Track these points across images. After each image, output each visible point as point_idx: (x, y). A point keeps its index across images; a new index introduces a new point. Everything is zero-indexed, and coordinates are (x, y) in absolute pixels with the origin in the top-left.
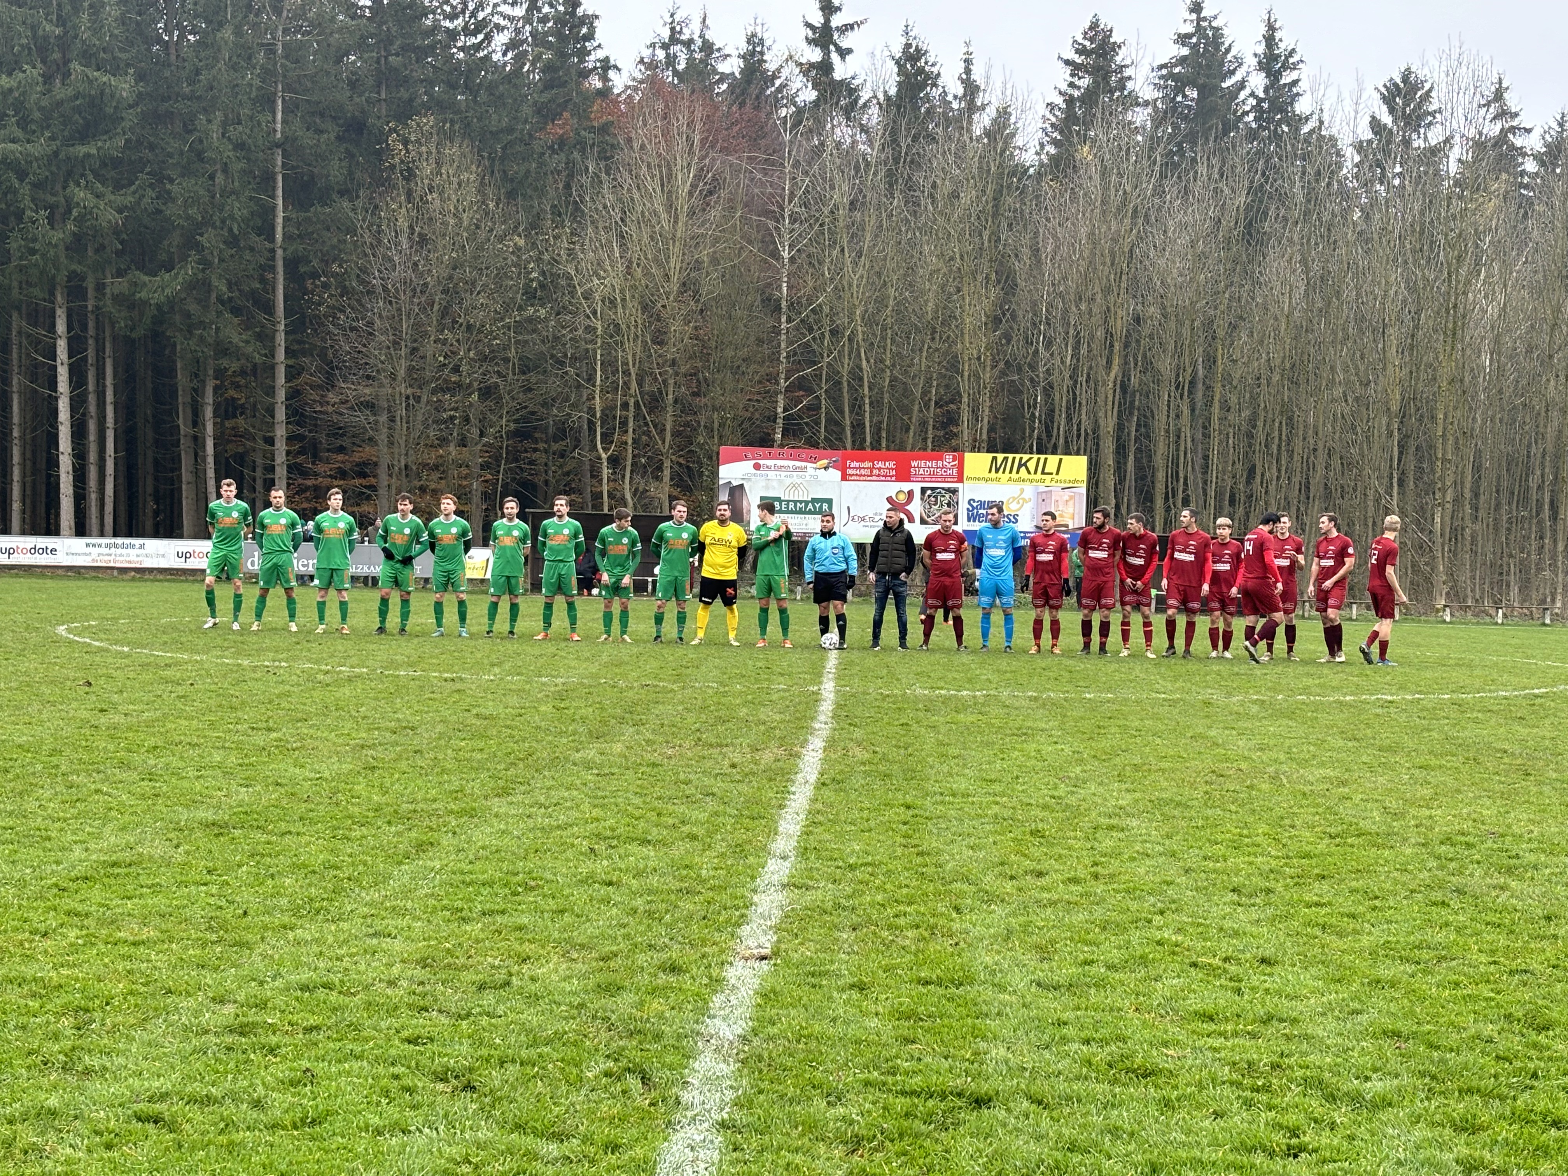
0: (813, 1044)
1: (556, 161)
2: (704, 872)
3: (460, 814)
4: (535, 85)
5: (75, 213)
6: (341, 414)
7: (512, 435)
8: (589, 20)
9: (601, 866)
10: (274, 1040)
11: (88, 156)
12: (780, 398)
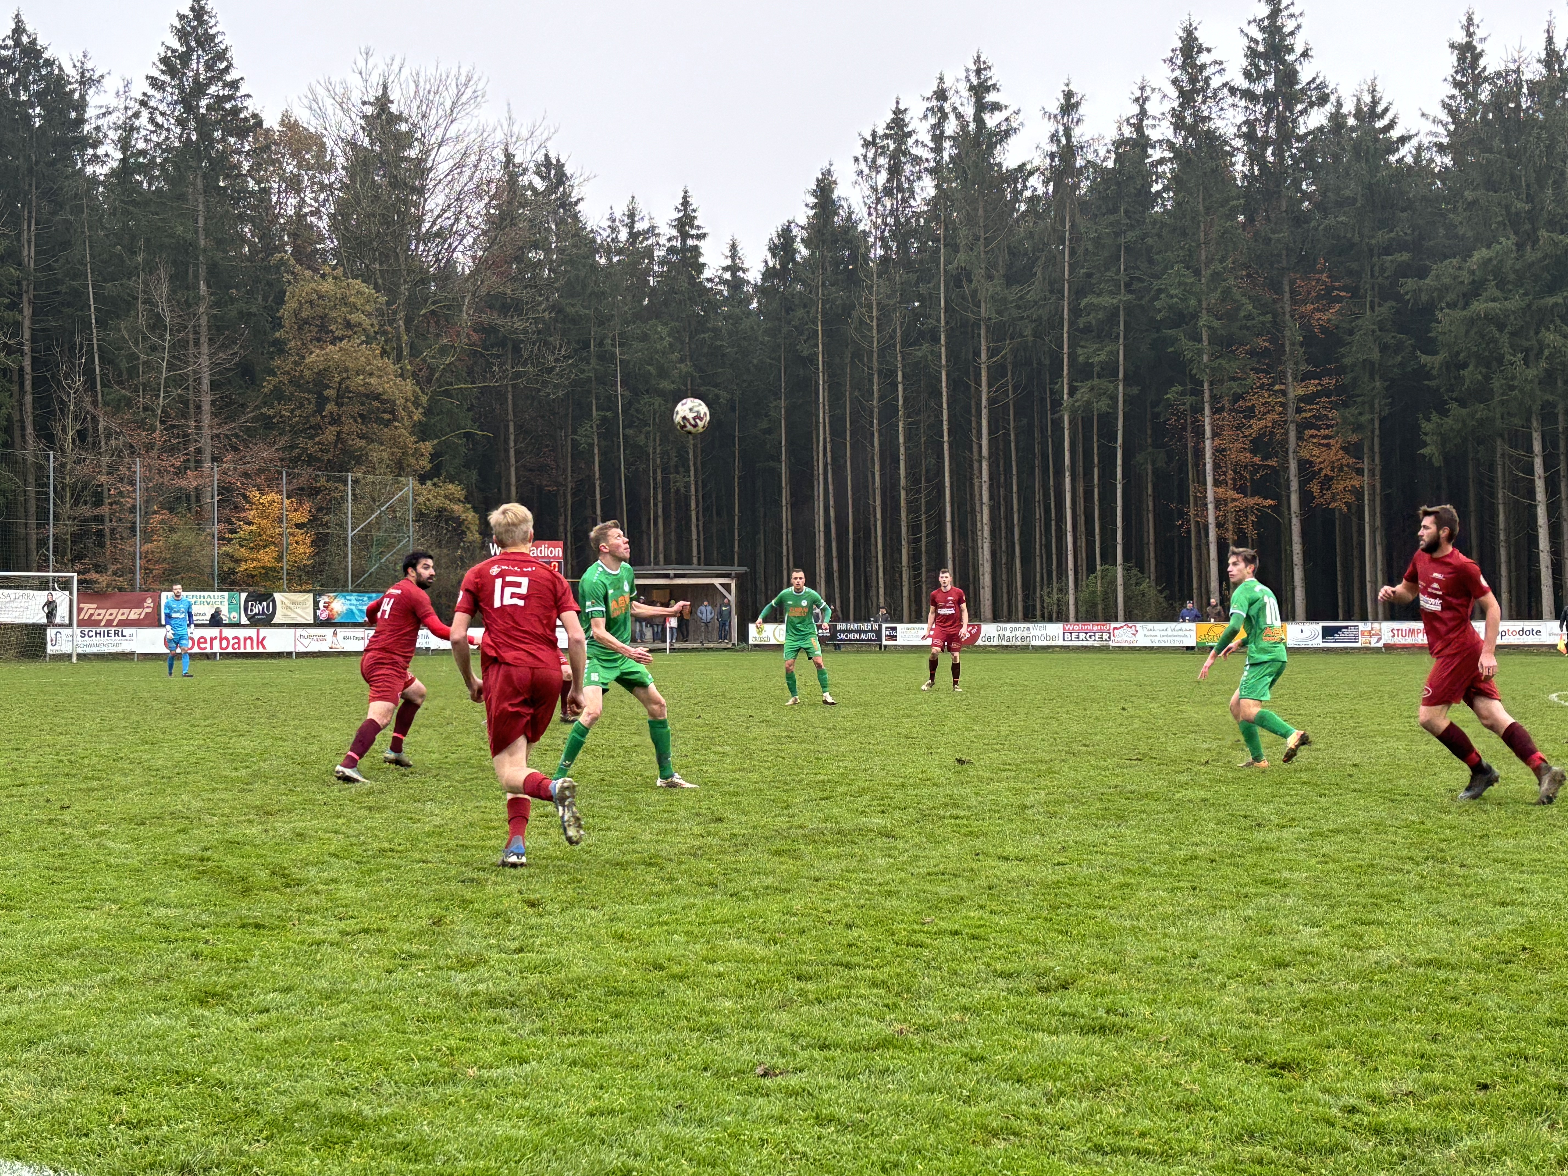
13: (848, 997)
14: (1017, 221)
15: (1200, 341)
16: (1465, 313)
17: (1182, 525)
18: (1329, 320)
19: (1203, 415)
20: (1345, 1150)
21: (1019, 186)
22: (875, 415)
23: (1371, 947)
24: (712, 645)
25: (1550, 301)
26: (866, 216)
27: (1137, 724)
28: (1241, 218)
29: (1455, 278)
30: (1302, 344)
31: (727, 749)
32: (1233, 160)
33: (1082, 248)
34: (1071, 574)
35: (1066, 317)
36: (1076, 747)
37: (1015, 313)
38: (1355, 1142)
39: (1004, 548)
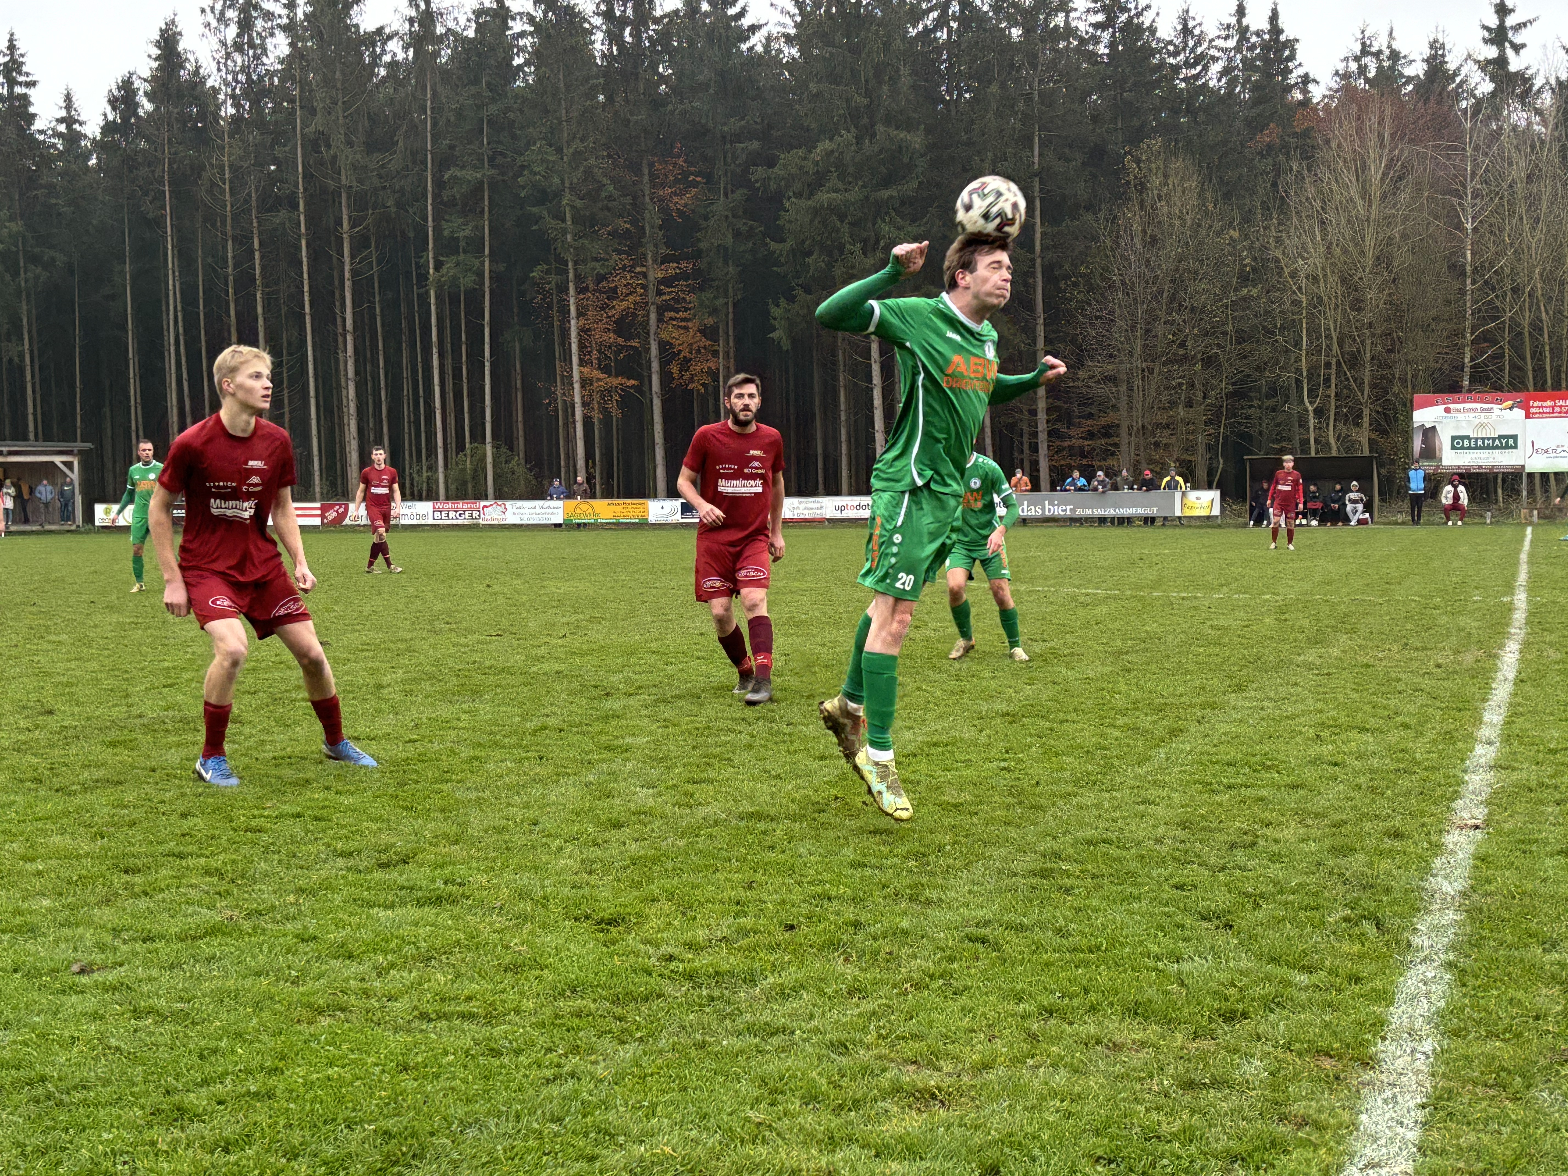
0: (1527, 900)
1: (1266, 164)
2: (1418, 756)
3: (1203, 707)
4: (1246, 102)
5: (882, 243)
6: (1089, 387)
7: (1229, 396)
8: (1291, 44)
9: (1327, 749)
10: (1067, 882)
11: (891, 197)
12: (1467, 349)
13: (178, 888)
14: (377, 86)
15: (564, 220)
16: (810, 203)
17: (550, 404)
18: (686, 205)
19: (567, 294)
20: (659, 996)
21: (378, 50)
22: (231, 284)
23: (700, 804)
24: (53, 527)
25: (885, 194)
26: (215, 72)
27: (501, 600)
28: (601, 98)
29: (801, 168)
30: (661, 228)
31: (64, 637)
32: (593, 38)
33: (444, 119)
34: (440, 451)
35: (430, 188)
36: (439, 625)
37: (376, 182)
38: (669, 989)
39: (371, 425)
